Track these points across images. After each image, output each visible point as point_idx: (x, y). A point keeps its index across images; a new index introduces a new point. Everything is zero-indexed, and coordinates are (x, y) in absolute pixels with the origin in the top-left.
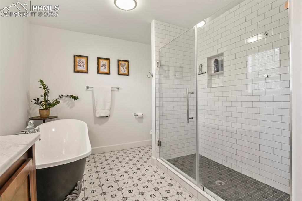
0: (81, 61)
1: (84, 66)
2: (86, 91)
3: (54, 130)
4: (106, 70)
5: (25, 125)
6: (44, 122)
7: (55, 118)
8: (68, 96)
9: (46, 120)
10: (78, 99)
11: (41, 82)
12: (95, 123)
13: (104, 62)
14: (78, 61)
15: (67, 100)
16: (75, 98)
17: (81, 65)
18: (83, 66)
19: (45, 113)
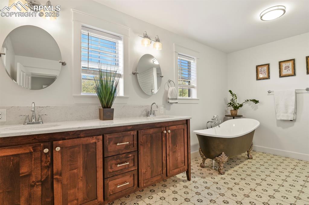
0: (262, 70)
1: (266, 73)
2: (268, 95)
3: (234, 125)
4: (290, 72)
5: (223, 119)
6: (234, 118)
7: (240, 116)
8: (251, 100)
9: (235, 117)
10: (259, 102)
11: (230, 91)
12: (278, 126)
13: (286, 64)
14: (260, 71)
15: (251, 104)
16: (256, 102)
17: (263, 73)
18: (264, 74)
19: (234, 112)
